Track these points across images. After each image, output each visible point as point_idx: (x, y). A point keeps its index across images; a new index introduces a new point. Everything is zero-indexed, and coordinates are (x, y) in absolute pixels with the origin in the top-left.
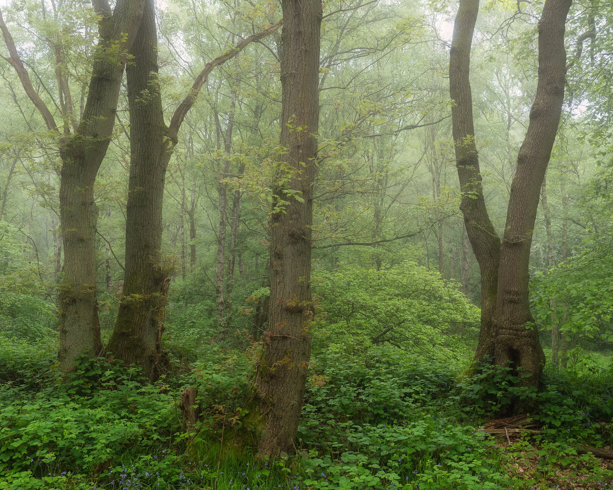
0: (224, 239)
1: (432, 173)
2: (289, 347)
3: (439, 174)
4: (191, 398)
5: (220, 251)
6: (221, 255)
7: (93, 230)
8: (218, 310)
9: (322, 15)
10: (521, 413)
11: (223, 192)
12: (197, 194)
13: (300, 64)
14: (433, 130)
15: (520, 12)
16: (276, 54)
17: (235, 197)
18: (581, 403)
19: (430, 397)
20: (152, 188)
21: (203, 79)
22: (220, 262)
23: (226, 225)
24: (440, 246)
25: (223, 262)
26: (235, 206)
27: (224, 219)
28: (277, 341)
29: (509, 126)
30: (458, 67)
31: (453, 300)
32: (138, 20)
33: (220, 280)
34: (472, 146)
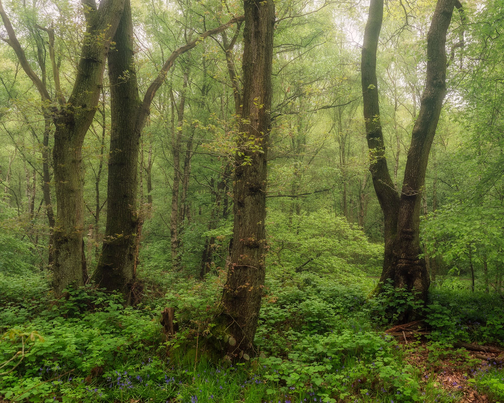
0: (178, 191)
1: (339, 142)
2: (248, 274)
3: (344, 143)
4: (170, 315)
5: (174, 201)
6: (175, 204)
7: (82, 183)
8: (172, 247)
9: (275, 19)
10: (413, 321)
11: (177, 154)
12: (153, 155)
13: (259, 57)
14: (340, 109)
15: (408, 25)
16: (222, 46)
17: (186, 158)
18: (455, 311)
19: (347, 310)
20: (130, 149)
21: (171, 64)
22: (174, 210)
23: (179, 180)
24: (344, 198)
25: (176, 209)
26: (186, 165)
27: (178, 175)
28: (239, 270)
29: (396, 109)
30: (368, 64)
31: (355, 239)
32: (120, 13)
33: (174, 224)
34: (378, 123)
